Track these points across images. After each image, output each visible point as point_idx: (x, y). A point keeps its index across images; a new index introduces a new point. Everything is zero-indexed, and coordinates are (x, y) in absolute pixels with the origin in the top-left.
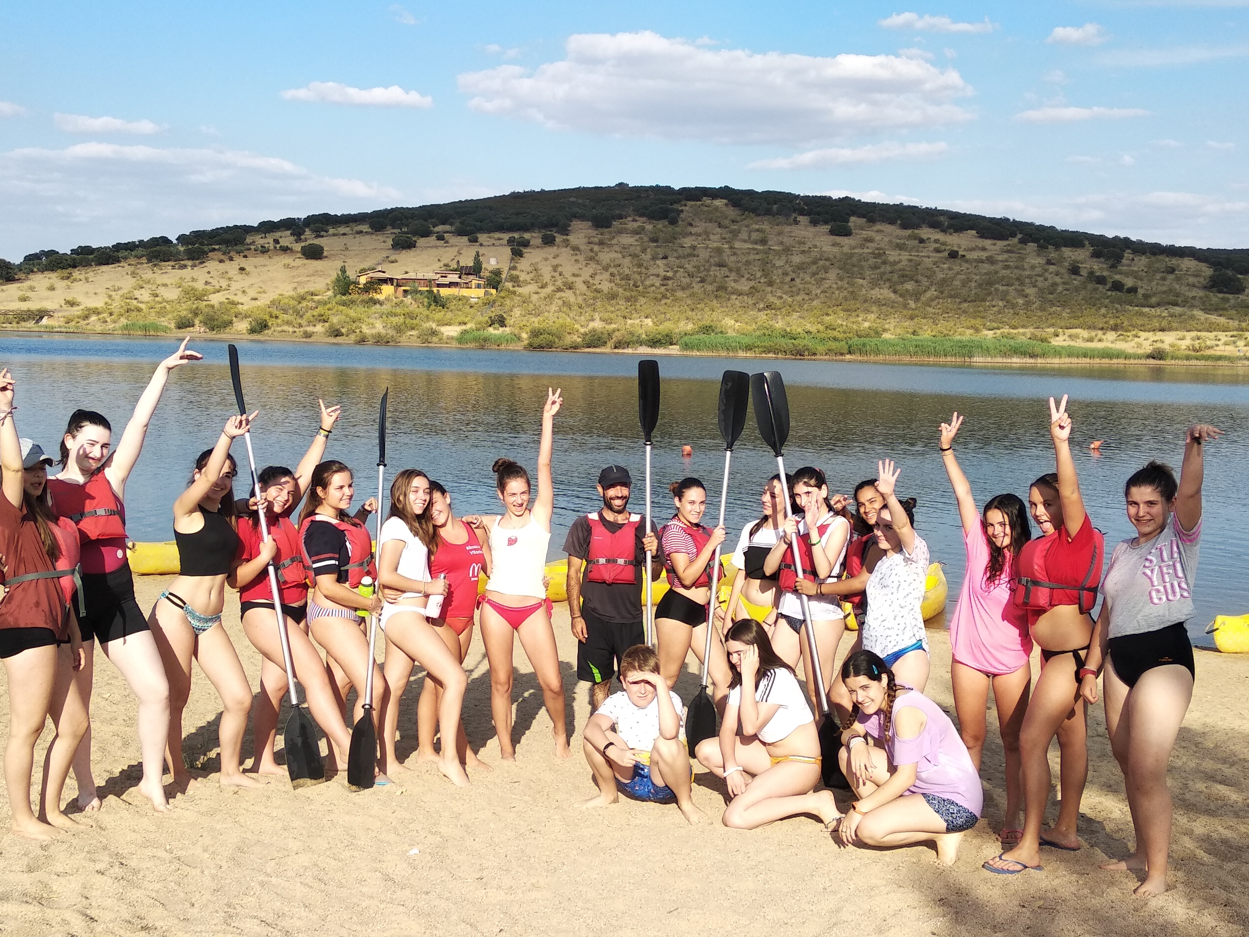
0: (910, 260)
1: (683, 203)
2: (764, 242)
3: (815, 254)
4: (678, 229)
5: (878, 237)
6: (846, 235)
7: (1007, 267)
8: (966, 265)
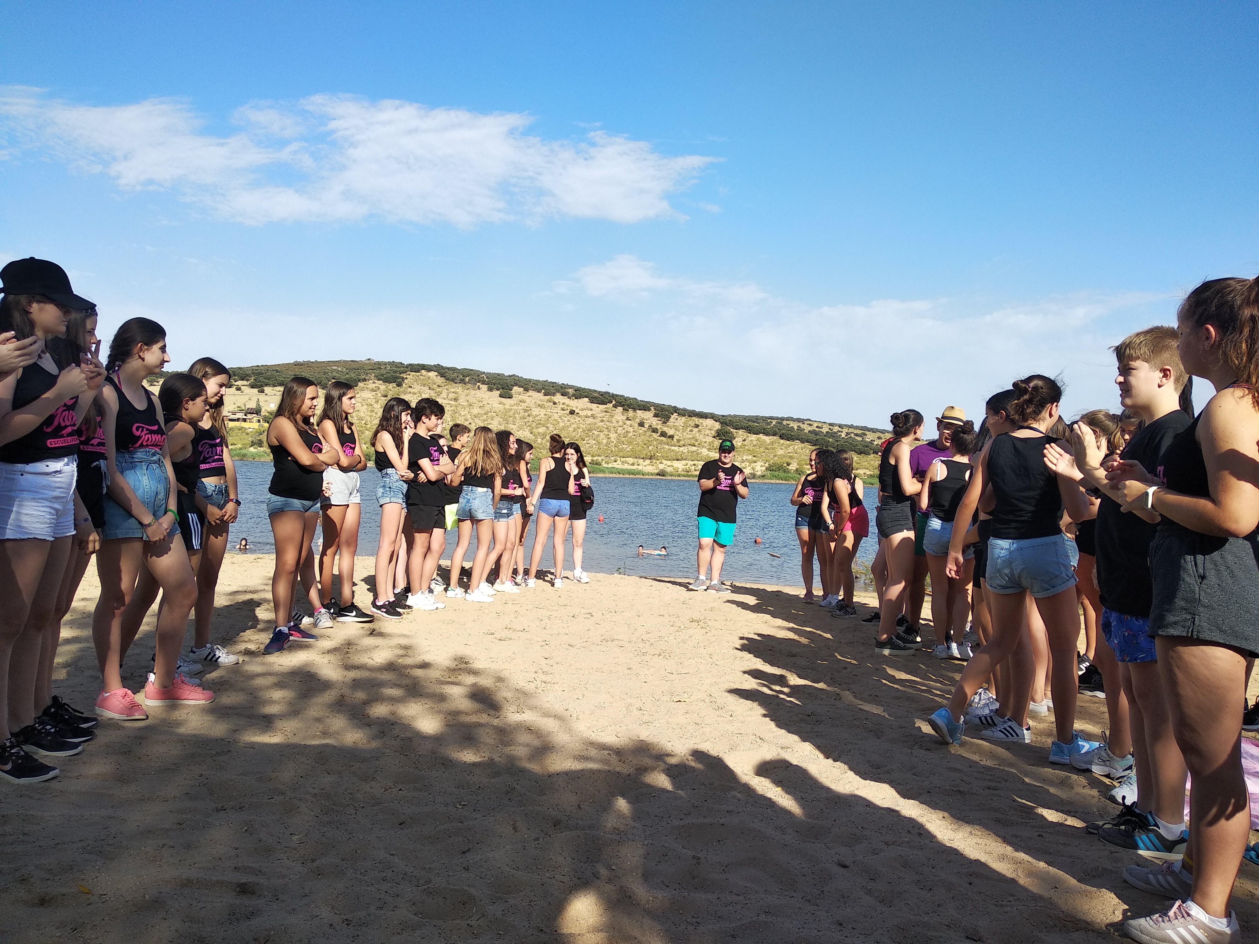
0: (545, 415)
1: (408, 373)
2: (456, 400)
3: (487, 408)
4: (402, 390)
5: (528, 400)
6: (510, 398)
7: (602, 421)
8: (579, 419)
